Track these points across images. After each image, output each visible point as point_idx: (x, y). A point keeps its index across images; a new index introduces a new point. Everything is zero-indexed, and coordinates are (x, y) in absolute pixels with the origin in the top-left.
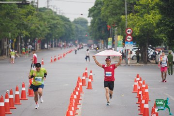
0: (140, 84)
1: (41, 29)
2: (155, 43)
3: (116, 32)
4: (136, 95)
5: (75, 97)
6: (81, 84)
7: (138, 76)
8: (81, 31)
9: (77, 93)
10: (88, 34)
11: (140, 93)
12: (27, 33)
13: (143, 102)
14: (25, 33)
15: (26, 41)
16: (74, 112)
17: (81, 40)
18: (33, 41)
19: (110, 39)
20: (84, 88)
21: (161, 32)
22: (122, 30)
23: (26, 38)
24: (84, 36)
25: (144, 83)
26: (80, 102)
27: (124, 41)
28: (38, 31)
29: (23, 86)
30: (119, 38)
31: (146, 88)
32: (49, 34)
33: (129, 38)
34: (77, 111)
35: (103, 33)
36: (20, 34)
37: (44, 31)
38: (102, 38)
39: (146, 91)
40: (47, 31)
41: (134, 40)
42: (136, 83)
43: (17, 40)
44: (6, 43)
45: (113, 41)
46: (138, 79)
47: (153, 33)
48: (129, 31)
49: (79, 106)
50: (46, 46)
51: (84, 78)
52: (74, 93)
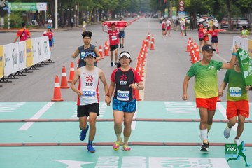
0: (191, 45)
1: (112, 2)
2: (202, 12)
3: (171, 4)
4: (189, 53)
5: (142, 56)
6: (145, 45)
7: (190, 39)
8: (143, 4)
9: (143, 53)
10: (149, 6)
11: (193, 52)
12: (101, 6)
13: (196, 59)
14: (100, 6)
15: (100, 13)
16: (141, 68)
17: (143, 11)
18: (106, 12)
19: (166, 10)
20: (148, 49)
21: (207, 4)
22: (176, 3)
23: (101, 10)
24: (146, 8)
25: (195, 44)
26: (145, 60)
27: (178, 11)
28: (109, 4)
29: (100, 48)
30: (174, 9)
31: (197, 48)
32: (118, 7)
33: (182, 9)
34: (144, 67)
35: (161, 5)
36: (96, 7)
37: (114, 4)
38: (160, 9)
39: (198, 50)
40: (117, 4)
41: (186, 10)
42: (189, 45)
43: (93, 12)
44: (84, 14)
45: (169, 11)
46: (190, 41)
47: (201, 4)
48: (181, 3)
49: (144, 63)
50: (116, 16)
51: (147, 41)
52: (141, 53)
